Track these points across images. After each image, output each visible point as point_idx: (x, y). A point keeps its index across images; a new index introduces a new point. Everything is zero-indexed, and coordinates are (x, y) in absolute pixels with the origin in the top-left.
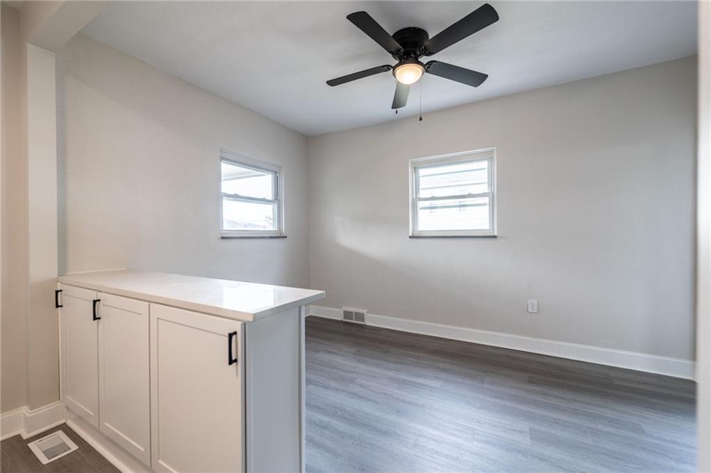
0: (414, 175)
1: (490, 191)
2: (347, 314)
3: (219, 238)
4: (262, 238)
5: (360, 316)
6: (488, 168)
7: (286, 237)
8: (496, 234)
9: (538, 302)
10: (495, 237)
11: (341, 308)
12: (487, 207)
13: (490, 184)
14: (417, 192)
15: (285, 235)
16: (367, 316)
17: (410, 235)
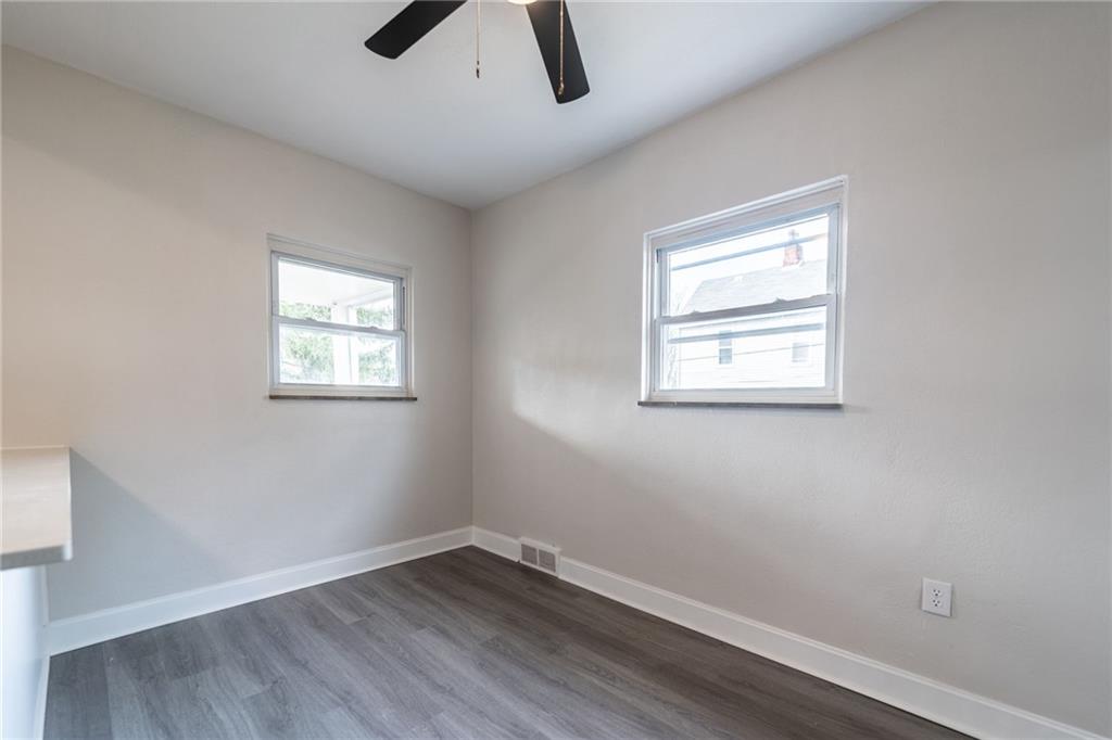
0: (656, 265)
1: (832, 292)
2: (528, 551)
3: (265, 398)
4: (360, 399)
5: (549, 559)
6: (829, 234)
7: (415, 399)
8: (840, 401)
9: (953, 587)
10: (836, 407)
11: (516, 537)
12: (822, 333)
13: (833, 276)
14: (662, 305)
15: (414, 396)
16: (561, 561)
17: (643, 399)
